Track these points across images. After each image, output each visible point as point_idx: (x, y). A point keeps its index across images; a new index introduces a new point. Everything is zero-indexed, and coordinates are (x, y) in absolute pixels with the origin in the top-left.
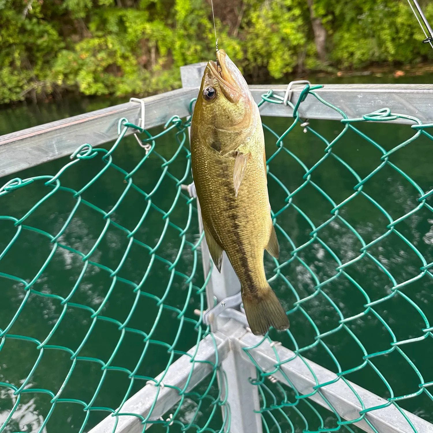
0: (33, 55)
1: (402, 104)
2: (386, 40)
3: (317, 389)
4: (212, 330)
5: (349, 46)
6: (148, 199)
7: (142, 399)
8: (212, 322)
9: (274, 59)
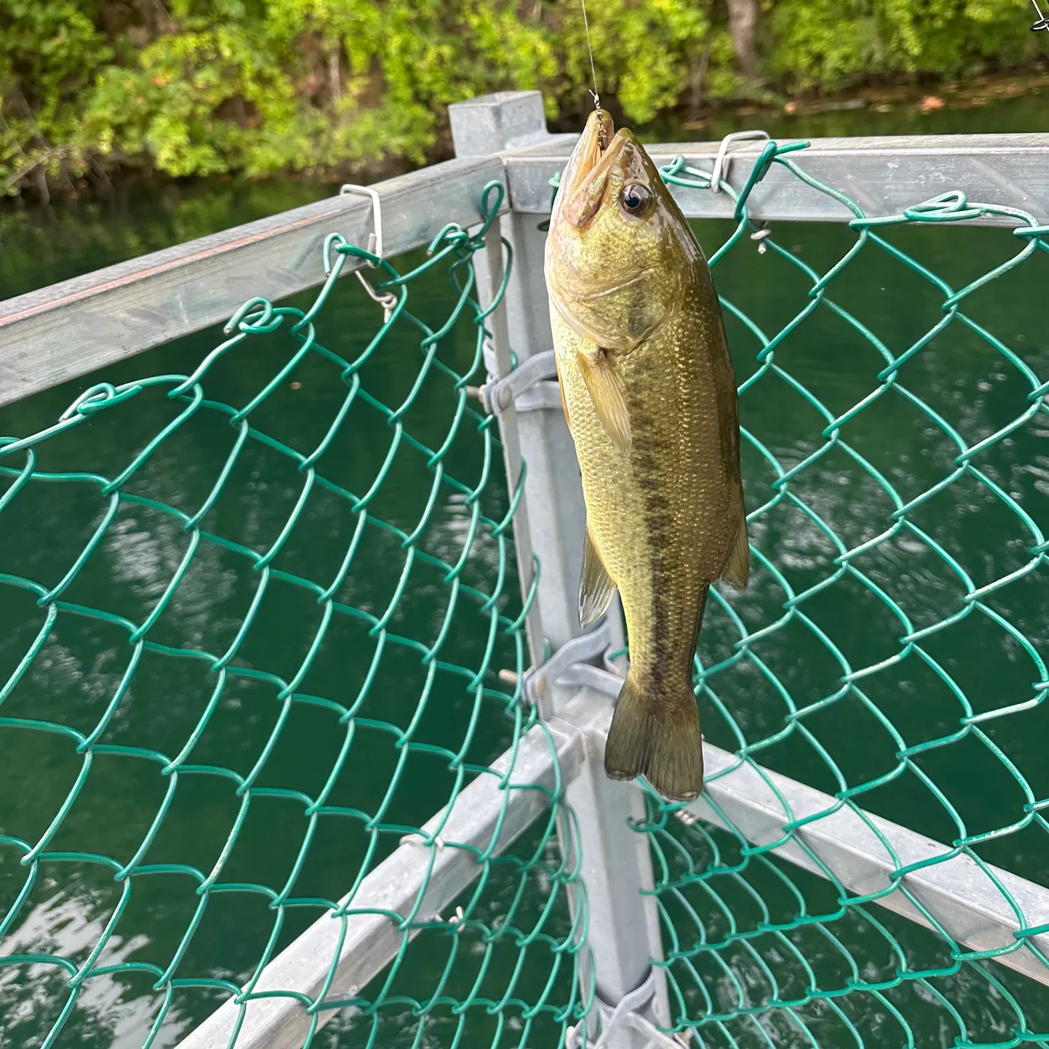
0: (33, 82)
1: (990, 180)
2: (900, 20)
3: (791, 832)
4: (541, 715)
5: (812, 39)
6: (395, 421)
7: (393, 877)
8: (542, 697)
9: (633, 75)
